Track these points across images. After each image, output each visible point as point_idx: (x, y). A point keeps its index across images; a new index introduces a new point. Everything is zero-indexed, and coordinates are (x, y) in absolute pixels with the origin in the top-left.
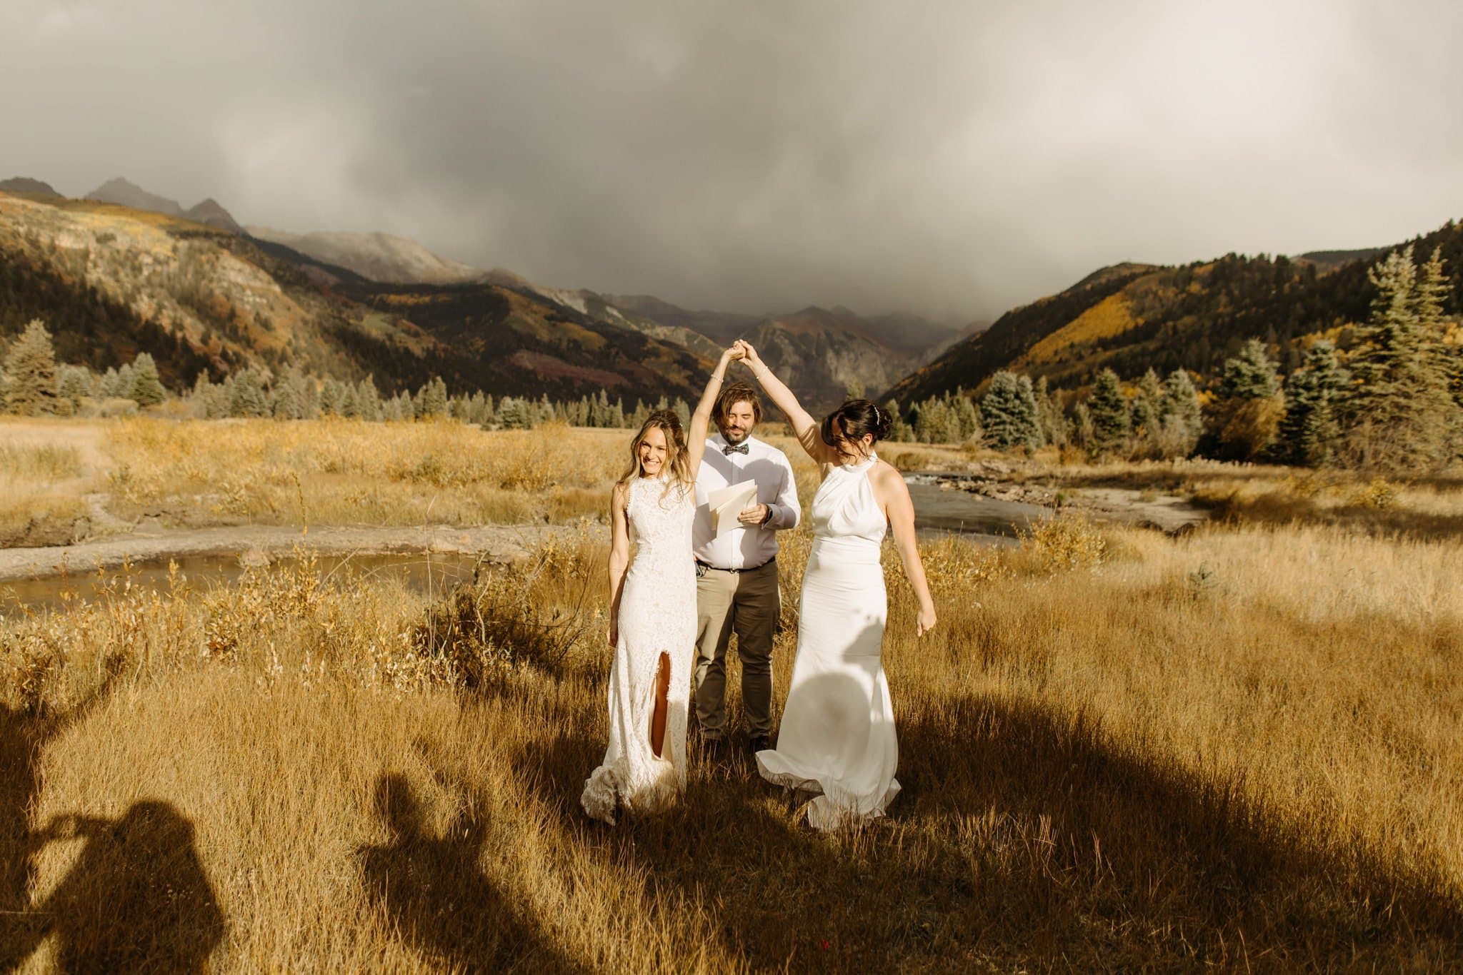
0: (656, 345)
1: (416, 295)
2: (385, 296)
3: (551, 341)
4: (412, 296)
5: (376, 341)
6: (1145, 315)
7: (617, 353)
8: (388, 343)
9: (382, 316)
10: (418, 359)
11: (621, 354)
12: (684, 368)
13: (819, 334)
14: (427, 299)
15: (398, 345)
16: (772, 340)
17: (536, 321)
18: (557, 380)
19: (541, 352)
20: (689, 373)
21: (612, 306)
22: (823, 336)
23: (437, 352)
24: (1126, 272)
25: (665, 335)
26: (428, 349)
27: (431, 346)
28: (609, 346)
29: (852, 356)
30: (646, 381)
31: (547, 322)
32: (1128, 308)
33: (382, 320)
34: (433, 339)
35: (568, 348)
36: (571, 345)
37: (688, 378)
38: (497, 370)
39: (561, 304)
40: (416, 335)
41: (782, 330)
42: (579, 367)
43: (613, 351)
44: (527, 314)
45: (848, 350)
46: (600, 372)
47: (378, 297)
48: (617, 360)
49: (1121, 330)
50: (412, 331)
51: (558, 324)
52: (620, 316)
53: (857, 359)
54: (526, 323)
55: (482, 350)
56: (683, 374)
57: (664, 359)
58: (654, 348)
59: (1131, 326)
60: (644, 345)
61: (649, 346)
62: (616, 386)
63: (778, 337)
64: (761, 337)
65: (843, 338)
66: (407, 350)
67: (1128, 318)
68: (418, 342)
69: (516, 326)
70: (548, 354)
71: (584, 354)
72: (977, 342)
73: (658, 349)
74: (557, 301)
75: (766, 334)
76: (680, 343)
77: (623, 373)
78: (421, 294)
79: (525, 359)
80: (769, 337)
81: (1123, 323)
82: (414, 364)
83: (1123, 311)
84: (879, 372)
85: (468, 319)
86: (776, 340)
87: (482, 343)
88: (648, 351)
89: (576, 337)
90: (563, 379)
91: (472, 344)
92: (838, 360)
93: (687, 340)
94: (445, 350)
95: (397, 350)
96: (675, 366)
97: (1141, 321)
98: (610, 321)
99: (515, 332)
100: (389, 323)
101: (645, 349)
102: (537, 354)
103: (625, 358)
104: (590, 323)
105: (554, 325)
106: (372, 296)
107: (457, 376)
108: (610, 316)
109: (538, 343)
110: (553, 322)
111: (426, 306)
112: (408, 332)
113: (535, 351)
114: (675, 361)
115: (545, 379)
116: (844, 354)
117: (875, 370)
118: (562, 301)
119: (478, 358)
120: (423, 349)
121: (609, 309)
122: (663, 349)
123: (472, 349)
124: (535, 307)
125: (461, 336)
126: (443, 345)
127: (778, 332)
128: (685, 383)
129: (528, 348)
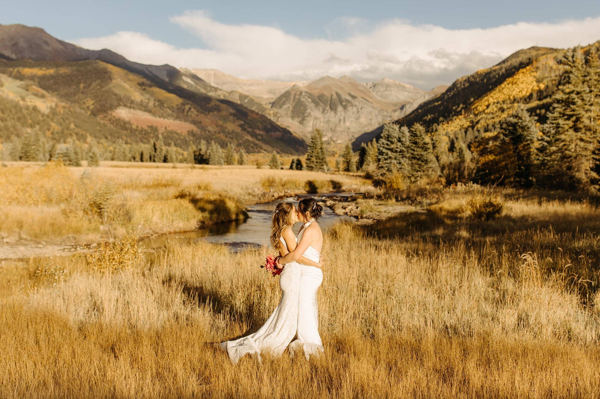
0: (218, 103)
1: (44, 69)
2: (21, 69)
3: (142, 101)
4: (41, 69)
5: (12, 101)
6: (545, 81)
7: (190, 109)
8: (21, 103)
9: (19, 83)
10: (43, 115)
11: (193, 109)
12: (238, 119)
13: (332, 95)
14: (52, 71)
15: (29, 104)
16: (299, 99)
17: (131, 87)
18: (145, 128)
19: (134, 108)
20: (242, 122)
21: (186, 76)
22: (335, 96)
23: (58, 109)
24: (534, 53)
25: (224, 96)
26: (51, 108)
27: (53, 105)
28: (183, 104)
29: (355, 109)
30: (210, 128)
31: (139, 87)
32: (535, 77)
33: (18, 87)
34: (55, 99)
35: (154, 106)
36: (157, 103)
37: (240, 126)
38: (102, 122)
39: (151, 74)
40: (43, 96)
41: (306, 92)
42: (162, 119)
43: (187, 107)
44: (125, 82)
45: (352, 105)
46: (177, 122)
47: (16, 70)
48: (190, 113)
49: (530, 91)
50: (40, 94)
51: (147, 88)
52: (192, 83)
53: (358, 112)
54: (124, 89)
55: (92, 107)
56: (237, 123)
57: (224, 113)
58: (215, 105)
59: (536, 88)
60: (210, 104)
61: (213, 104)
62: (188, 132)
63: (304, 97)
64: (292, 97)
65: (349, 98)
66: (35, 109)
67: (535, 83)
68: (44, 102)
69: (117, 91)
70: (140, 109)
71: (165, 109)
72: (437, 100)
73: (219, 105)
74: (147, 72)
75: (295, 95)
76: (235, 102)
77: (194, 122)
78: (48, 68)
79: (123, 113)
80: (297, 97)
81: (531, 87)
82: (41, 118)
83: (531, 79)
84: (373, 121)
85: (82, 86)
86: (302, 99)
87: (92, 102)
88: (212, 107)
89: (160, 98)
90: (151, 127)
91: (84, 103)
92: (345, 112)
93: (240, 100)
94: (64, 107)
95: (27, 108)
96: (231, 118)
97: (542, 86)
98: (185, 86)
99: (116, 95)
100: (23, 88)
101: (210, 106)
102: (132, 111)
103: (196, 113)
104: (171, 88)
105: (144, 89)
106: (11, 69)
107: (72, 126)
108: (186, 83)
109: (132, 102)
110: (143, 87)
111: (52, 77)
112: (36, 95)
113: (130, 107)
114: (231, 114)
115: (137, 127)
116: (350, 108)
117: (371, 120)
118: (151, 72)
119: (89, 113)
120: (47, 107)
121: (184, 78)
122: (223, 106)
123: (84, 106)
124: (131, 76)
125: (76, 97)
126: (63, 104)
127: (304, 94)
128: (239, 130)
129: (125, 106)
